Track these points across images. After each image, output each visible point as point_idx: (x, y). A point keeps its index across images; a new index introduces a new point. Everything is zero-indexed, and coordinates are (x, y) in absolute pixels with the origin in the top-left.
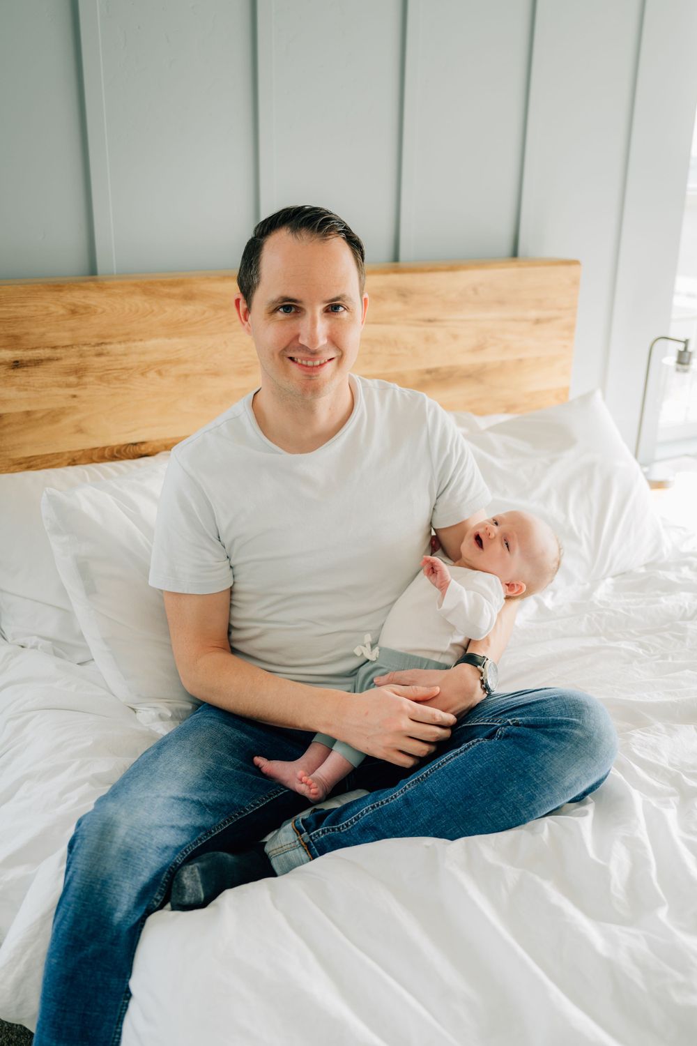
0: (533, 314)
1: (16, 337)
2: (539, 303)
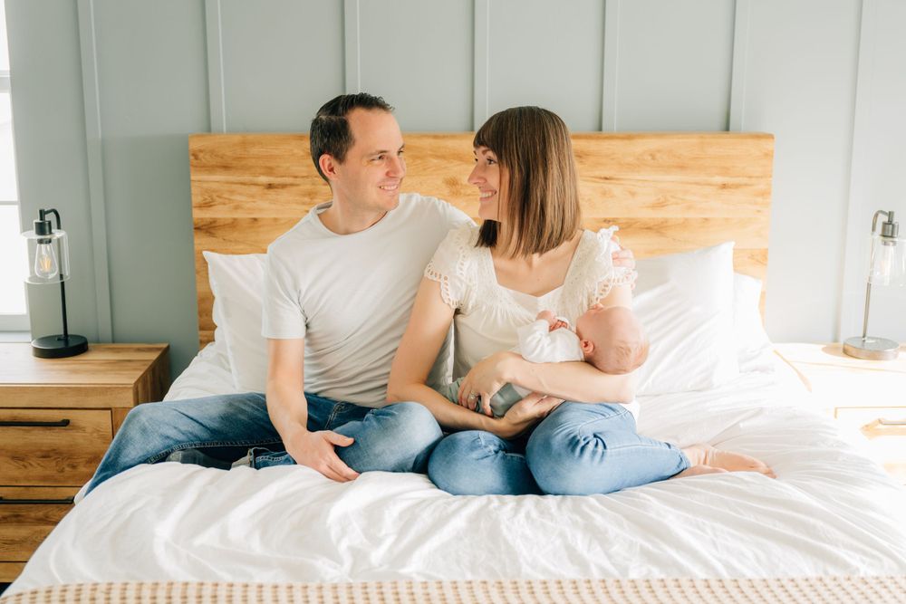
0: (719, 180)
1: (271, 168)
2: (725, 171)
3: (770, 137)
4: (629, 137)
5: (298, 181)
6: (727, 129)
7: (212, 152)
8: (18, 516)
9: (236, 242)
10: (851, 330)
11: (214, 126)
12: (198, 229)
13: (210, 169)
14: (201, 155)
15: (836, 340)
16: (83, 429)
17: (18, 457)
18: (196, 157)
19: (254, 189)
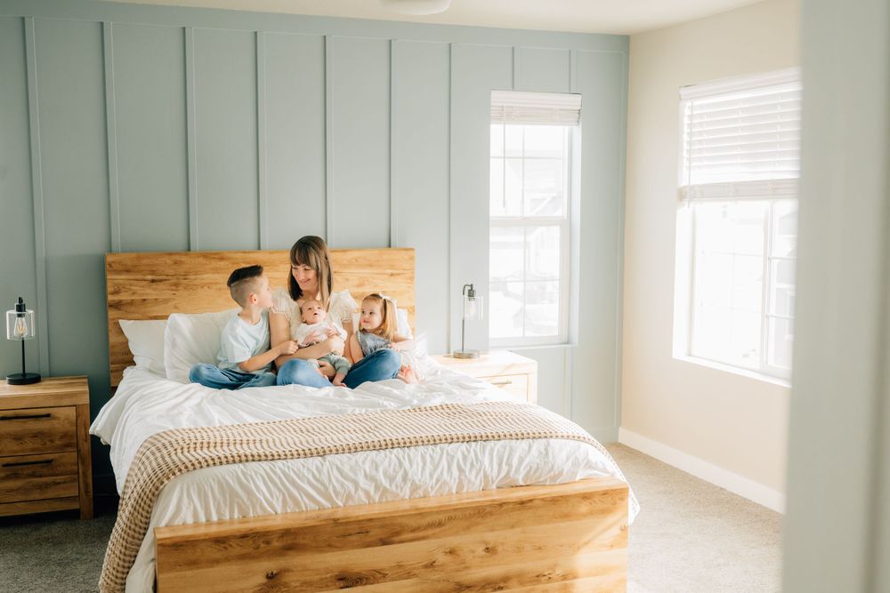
0: (390, 271)
1: (154, 271)
2: (392, 267)
3: (412, 249)
4: (344, 251)
5: (169, 277)
6: (390, 246)
7: (120, 263)
8: (16, 474)
9: (133, 313)
10: (456, 347)
11: (113, 249)
12: (111, 306)
13: (118, 272)
14: (113, 265)
15: (449, 352)
16: (58, 418)
17: (18, 438)
18: (110, 265)
19: (144, 283)
